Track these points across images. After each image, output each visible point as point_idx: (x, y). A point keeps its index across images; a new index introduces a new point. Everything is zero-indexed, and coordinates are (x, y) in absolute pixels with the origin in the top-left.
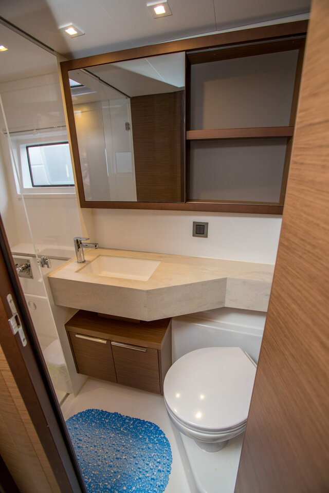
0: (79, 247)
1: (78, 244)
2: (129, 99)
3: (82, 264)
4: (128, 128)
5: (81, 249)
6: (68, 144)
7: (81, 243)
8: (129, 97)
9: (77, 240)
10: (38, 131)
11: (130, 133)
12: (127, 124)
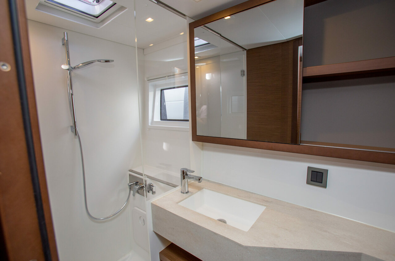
0: (184, 178)
1: (184, 174)
2: (246, 51)
3: (185, 195)
4: (243, 75)
5: (186, 180)
6: (187, 88)
7: (187, 174)
8: (246, 49)
9: (183, 171)
10: (169, 77)
11: (245, 79)
12: (243, 72)
